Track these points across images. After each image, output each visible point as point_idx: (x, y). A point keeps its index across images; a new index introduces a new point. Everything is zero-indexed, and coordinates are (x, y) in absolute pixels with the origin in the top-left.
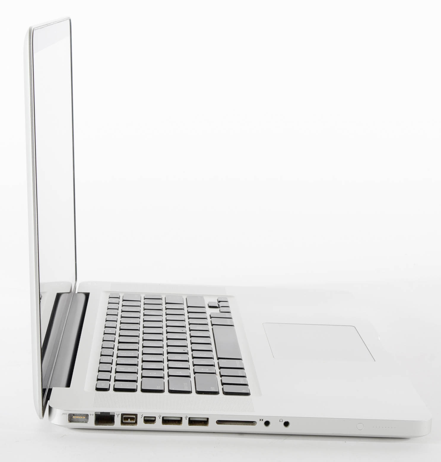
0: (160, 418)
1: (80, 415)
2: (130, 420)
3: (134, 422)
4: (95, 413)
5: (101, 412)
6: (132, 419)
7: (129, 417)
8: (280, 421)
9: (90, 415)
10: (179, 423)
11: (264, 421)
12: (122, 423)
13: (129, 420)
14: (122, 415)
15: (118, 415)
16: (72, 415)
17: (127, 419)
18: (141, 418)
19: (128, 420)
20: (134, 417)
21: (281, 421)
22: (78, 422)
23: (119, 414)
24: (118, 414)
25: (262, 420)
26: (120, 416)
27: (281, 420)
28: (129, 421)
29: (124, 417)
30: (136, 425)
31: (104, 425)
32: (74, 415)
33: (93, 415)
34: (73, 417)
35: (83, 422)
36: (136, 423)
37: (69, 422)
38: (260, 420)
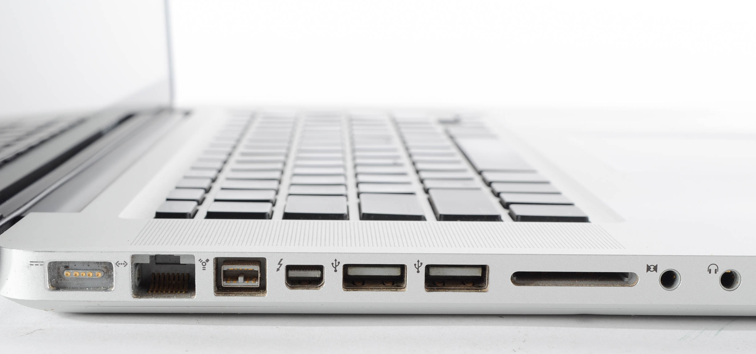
0: (336, 271)
1: (86, 267)
2: (245, 279)
3: (257, 284)
4: (133, 257)
5: (151, 257)
6: (249, 276)
7: (238, 271)
8: (710, 271)
9: (117, 264)
10: (398, 286)
11: (661, 271)
12: (220, 289)
13: (241, 279)
14: (219, 262)
15: (204, 264)
16: (62, 268)
17: (234, 276)
18: (278, 270)
19: (237, 279)
20: (256, 268)
21: (713, 271)
22: (82, 288)
23: (207, 260)
24: (204, 261)
25: (655, 269)
26: (211, 267)
27: (713, 268)
28: (241, 282)
29: (224, 271)
30: (261, 294)
31: (165, 297)
32: (67, 266)
33: (125, 264)
34: (65, 273)
35: (96, 288)
36: (262, 288)
37: (53, 290)
38: (648, 268)
